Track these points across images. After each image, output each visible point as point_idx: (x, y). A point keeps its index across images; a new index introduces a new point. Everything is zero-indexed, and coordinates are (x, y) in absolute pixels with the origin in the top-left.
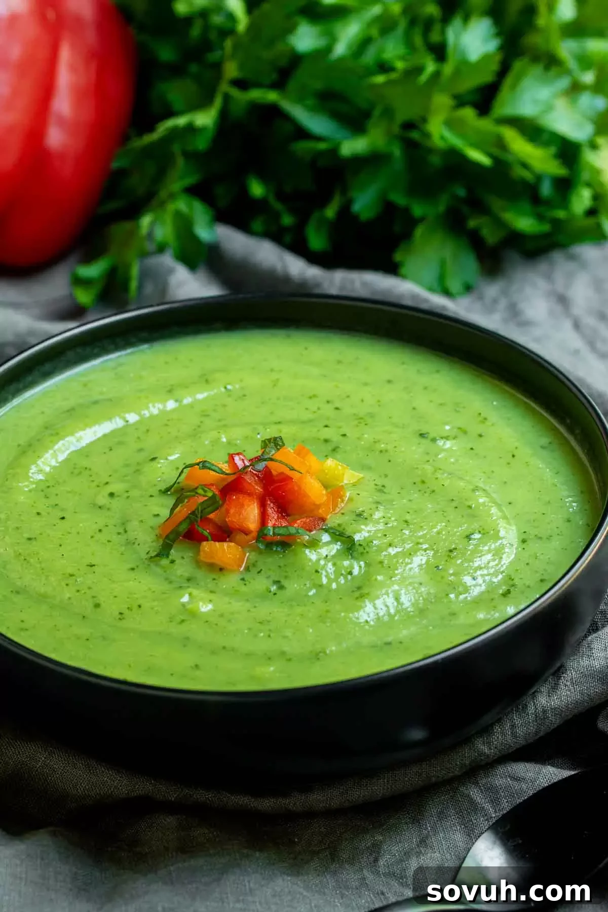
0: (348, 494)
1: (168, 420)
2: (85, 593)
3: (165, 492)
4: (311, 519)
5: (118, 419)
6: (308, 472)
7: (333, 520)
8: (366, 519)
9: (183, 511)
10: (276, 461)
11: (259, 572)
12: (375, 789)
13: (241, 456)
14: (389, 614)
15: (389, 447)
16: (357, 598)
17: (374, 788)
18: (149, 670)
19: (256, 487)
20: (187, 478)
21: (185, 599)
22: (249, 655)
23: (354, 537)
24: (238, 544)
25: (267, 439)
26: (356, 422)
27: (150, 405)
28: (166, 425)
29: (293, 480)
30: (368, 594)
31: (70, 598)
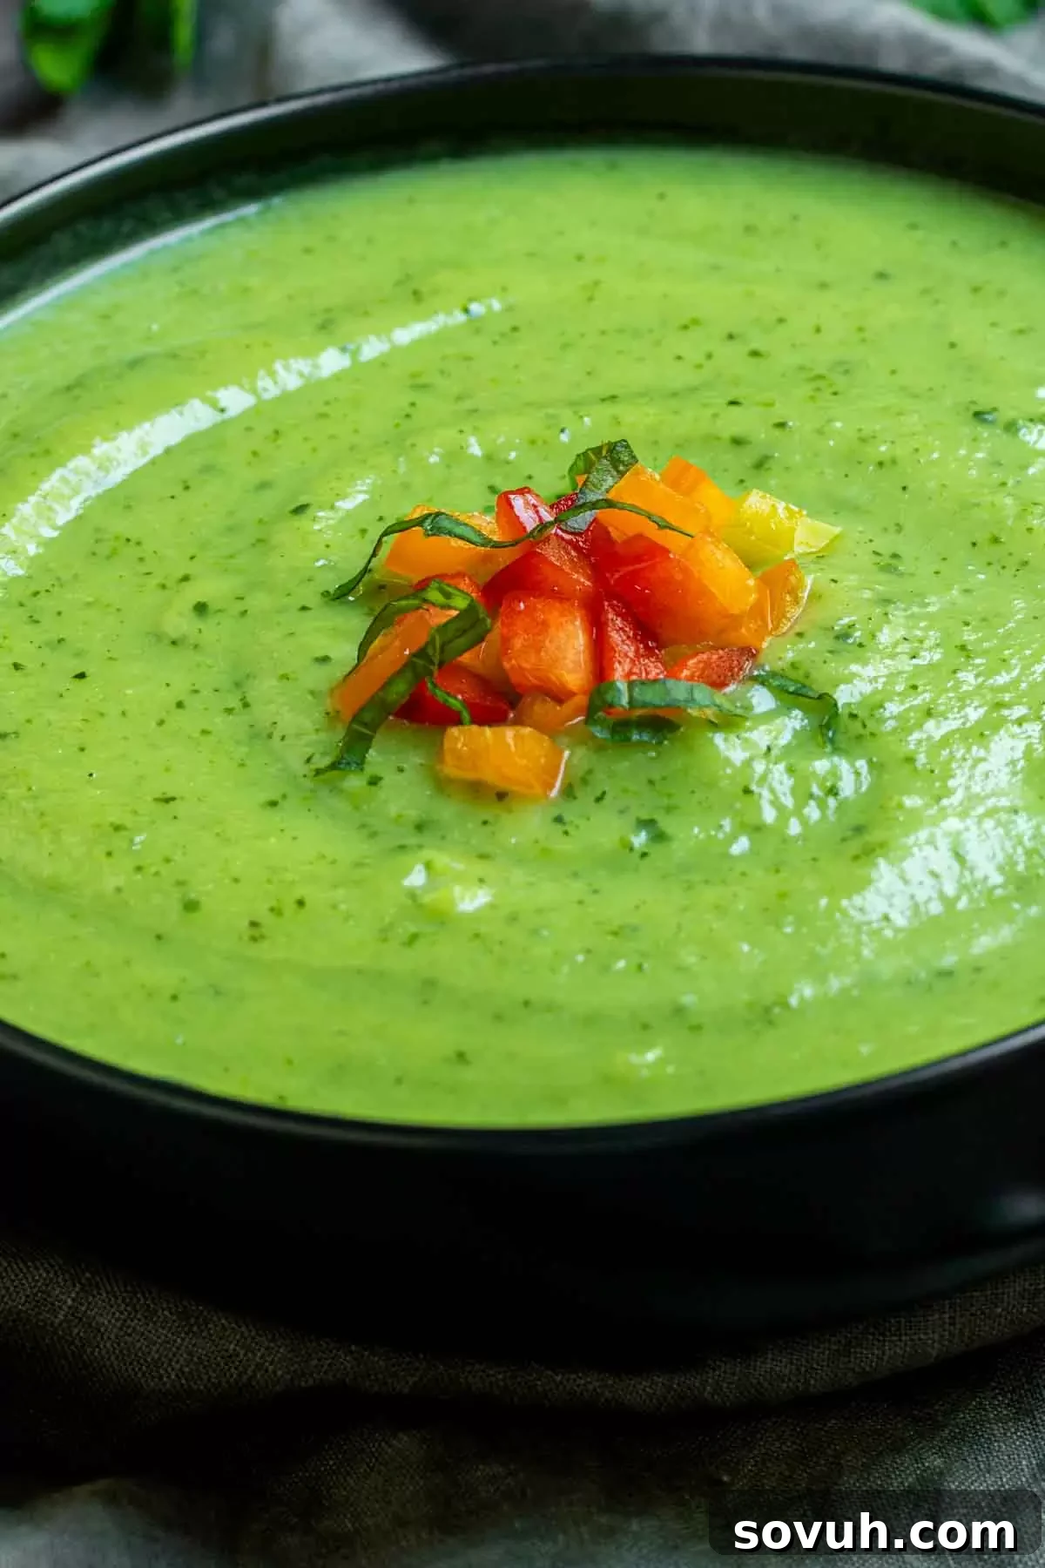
0: (809, 581)
1: (327, 403)
2: (157, 874)
3: (340, 596)
4: (721, 652)
5: (196, 403)
6: (707, 531)
7: (779, 652)
8: (861, 645)
9: (395, 648)
10: (623, 509)
11: (599, 799)
12: (920, 1339)
13: (529, 497)
14: (942, 897)
15: (901, 451)
16: (856, 858)
17: (916, 1337)
18: (339, 1071)
19: (575, 576)
20: (394, 556)
21: (417, 878)
22: (591, 1020)
23: (835, 696)
24: (540, 728)
25: (592, 449)
26: (807, 389)
27: (278, 366)
28: (324, 416)
29: (671, 556)
30: (882, 845)
31: (119, 890)
